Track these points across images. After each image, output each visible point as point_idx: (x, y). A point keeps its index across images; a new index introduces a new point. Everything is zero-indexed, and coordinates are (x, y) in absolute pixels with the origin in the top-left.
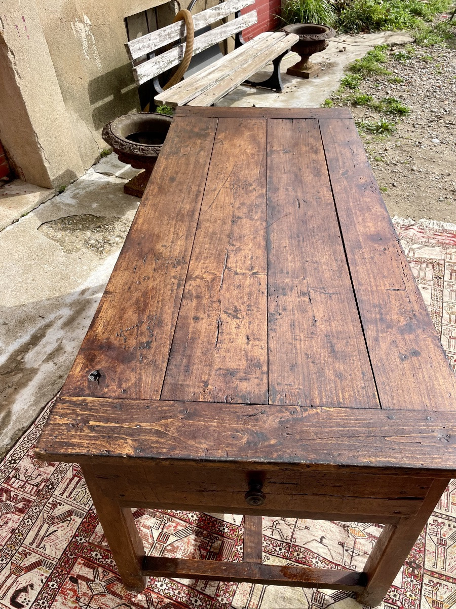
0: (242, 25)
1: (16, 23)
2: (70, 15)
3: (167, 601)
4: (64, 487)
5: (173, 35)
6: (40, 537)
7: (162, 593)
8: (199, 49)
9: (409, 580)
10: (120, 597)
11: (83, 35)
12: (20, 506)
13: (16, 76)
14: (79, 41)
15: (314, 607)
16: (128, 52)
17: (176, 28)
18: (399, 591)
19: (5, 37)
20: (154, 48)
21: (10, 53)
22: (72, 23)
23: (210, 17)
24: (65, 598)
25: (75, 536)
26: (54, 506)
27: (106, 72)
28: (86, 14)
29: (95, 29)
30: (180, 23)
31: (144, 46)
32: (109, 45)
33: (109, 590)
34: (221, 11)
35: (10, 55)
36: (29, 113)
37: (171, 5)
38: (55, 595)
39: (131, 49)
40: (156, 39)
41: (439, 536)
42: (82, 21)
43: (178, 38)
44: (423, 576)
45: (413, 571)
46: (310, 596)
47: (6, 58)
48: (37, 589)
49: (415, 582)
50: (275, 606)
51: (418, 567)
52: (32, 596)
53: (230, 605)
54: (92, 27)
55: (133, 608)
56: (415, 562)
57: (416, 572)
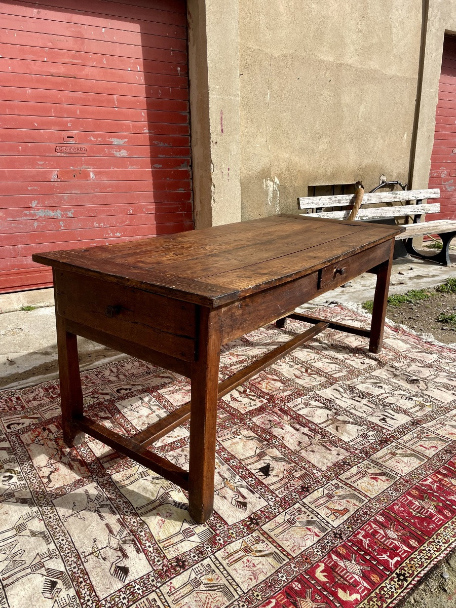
0: (420, 210)
1: (223, 170)
2: (265, 174)
3: (79, 457)
5: (343, 201)
7: (80, 453)
8: (367, 216)
9: (242, 527)
10: (58, 445)
11: (271, 189)
12: (54, 397)
13: (213, 200)
14: (267, 191)
15: (158, 501)
16: (299, 203)
17: (347, 198)
18: (225, 526)
19: (212, 176)
20: (321, 206)
21: (213, 186)
22: (264, 180)
23: (385, 197)
24: (32, 434)
28: (278, 177)
29: (282, 188)
30: (352, 195)
31: (313, 203)
33: (56, 441)
34: (399, 195)
38: (29, 431)
39: (301, 202)
40: (326, 200)
41: (293, 517)
42: (272, 181)
43: (348, 204)
44: (255, 530)
45: (250, 524)
46: (160, 494)
47: (210, 189)
48: (25, 425)
49: (245, 530)
50: (136, 490)
51: (257, 524)
52: (21, 426)
53: (110, 475)
54: (279, 186)
55: (59, 452)
56: (256, 520)
57: (252, 526)
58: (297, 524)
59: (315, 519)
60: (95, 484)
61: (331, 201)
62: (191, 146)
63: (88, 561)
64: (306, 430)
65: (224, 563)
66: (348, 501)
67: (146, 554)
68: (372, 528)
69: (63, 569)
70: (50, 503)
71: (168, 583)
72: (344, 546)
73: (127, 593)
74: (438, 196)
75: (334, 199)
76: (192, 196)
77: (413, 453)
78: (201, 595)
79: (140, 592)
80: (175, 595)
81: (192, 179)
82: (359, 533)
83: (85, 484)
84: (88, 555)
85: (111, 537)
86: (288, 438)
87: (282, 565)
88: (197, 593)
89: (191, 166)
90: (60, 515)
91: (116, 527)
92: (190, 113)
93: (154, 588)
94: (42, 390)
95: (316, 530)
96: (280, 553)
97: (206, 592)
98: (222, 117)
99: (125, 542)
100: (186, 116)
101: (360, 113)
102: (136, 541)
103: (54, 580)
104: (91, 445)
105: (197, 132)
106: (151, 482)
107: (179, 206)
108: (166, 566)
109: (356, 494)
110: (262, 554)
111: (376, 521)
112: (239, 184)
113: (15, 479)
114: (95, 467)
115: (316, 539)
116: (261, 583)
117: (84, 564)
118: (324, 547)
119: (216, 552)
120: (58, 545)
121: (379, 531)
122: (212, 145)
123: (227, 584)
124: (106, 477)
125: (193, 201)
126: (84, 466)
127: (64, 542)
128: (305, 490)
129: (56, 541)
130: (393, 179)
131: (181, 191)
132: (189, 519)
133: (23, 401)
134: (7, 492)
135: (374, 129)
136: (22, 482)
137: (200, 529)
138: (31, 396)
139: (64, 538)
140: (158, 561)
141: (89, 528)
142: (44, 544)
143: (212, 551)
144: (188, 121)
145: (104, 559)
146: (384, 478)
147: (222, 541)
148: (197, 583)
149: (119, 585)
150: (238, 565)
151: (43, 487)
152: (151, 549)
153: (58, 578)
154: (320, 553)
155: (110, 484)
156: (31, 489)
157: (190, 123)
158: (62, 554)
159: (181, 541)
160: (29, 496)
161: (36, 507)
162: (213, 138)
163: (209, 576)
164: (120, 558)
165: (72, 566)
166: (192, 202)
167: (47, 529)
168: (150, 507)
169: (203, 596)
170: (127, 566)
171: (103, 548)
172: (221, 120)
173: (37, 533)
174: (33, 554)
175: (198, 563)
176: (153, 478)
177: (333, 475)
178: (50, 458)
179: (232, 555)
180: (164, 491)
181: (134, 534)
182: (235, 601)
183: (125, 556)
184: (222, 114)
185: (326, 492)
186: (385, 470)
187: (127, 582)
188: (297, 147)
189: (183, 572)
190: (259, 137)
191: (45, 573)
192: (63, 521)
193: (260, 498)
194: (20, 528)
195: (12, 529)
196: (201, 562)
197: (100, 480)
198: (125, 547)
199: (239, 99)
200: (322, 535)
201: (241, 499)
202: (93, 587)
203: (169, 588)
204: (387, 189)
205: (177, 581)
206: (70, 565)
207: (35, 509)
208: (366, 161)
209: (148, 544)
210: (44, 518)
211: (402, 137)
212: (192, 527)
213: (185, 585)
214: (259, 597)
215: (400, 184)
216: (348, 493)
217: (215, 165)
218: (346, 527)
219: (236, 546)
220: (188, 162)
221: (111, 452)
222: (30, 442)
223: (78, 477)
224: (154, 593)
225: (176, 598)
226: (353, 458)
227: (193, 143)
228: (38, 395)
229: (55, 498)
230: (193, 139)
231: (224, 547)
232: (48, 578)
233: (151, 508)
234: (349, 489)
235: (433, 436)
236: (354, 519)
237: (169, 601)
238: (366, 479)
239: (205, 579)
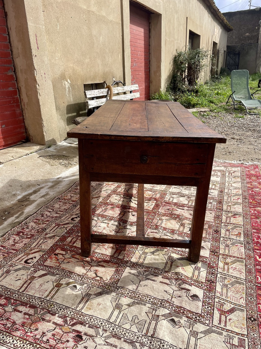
0: (133, 96)
1: (42, 74)
2: (63, 77)
3: (100, 260)
4: (51, 229)
5: (104, 93)
6: (39, 244)
7: (98, 258)
9: (213, 256)
10: (78, 259)
11: (67, 86)
12: (29, 236)
13: (39, 95)
14: (65, 88)
15: (169, 261)
16: (85, 95)
17: (105, 91)
18: (208, 259)
19: (37, 78)
20: (96, 96)
21: (37, 85)
22: (63, 81)
23: (120, 90)
24: (51, 260)
25: (57, 242)
26: (47, 234)
27: (74, 103)
28: (69, 79)
29: (72, 85)
30: (107, 89)
31: (92, 94)
32: (77, 93)
33: (73, 257)
34: (124, 89)
35: (37, 86)
36: (41, 110)
37: (103, 84)
38: (47, 259)
39: (86, 94)
40: (97, 92)
41: (225, 244)
42: (67, 81)
43: (106, 94)
44: (219, 255)
46: (167, 258)
47: (35, 87)
48: (38, 258)
49: (215, 257)
50: (151, 262)
51: (216, 252)
52: (35, 260)
53: (130, 261)
54: (71, 84)
55: (84, 262)
56: (215, 251)
57: (216, 254)
58: (230, 246)
59: (234, 241)
60: (128, 268)
61: (99, 93)
62: (12, 58)
63: (174, 302)
64: (186, 208)
65: (225, 272)
66: (237, 229)
67: (194, 285)
68: (256, 235)
69: (169, 312)
70: (118, 287)
71: (216, 291)
72: (255, 246)
73: (207, 305)
74: (137, 88)
75: (100, 91)
76: (18, 93)
77: (235, 203)
78: (232, 289)
79: (210, 301)
80: (224, 295)
81: (16, 80)
82: (254, 239)
83: (124, 270)
84: (172, 299)
85: (171, 286)
86: (184, 214)
87: (245, 263)
88: (230, 289)
89: (14, 72)
90: (132, 290)
91: (167, 281)
92: (9, 34)
93: (214, 297)
94: (15, 236)
95: (239, 245)
96: (238, 260)
97: (232, 287)
98: (36, 39)
99: (180, 285)
100: (6, 37)
101: (101, 41)
102: (185, 282)
103: (170, 318)
104: (96, 251)
105: (18, 49)
106: (154, 255)
107: (11, 100)
108: (208, 285)
109: (236, 226)
110: (233, 262)
111: (254, 232)
112: (51, 83)
113: (78, 287)
114: (115, 260)
115: (243, 248)
116: (246, 273)
117: (174, 304)
118: (249, 250)
119: (218, 270)
120: (151, 303)
121: (259, 235)
122: (33, 57)
123: (236, 280)
124: (129, 262)
125: (20, 96)
126: (109, 263)
127: (152, 300)
128: (217, 232)
129: (147, 302)
130: (118, 80)
131: (11, 89)
132: (191, 263)
133: (8, 246)
134: (84, 294)
135: (107, 51)
136: (86, 285)
137: (199, 264)
138: (11, 242)
139: (149, 298)
140: (202, 285)
141: (154, 288)
142: (143, 306)
143: (216, 271)
144: (8, 40)
145: (180, 297)
146: (237, 216)
147: (214, 265)
148: (226, 286)
149: (200, 304)
150: (231, 271)
151: (102, 282)
152: (193, 282)
153: (171, 317)
154: (250, 252)
155: (134, 265)
156: (97, 286)
157: (10, 42)
158: (159, 305)
159: (199, 273)
160: (100, 290)
161: (113, 293)
162: (34, 52)
163: (226, 281)
164: (187, 293)
165: (171, 308)
166: (19, 97)
167: (134, 299)
168: (169, 265)
169: (233, 289)
170: (194, 294)
171: (173, 293)
172: (37, 41)
173: (131, 304)
174: (143, 314)
175: (216, 278)
176: (153, 253)
177: (219, 222)
178: (84, 267)
179: (224, 268)
180: (167, 256)
181: (179, 279)
182: (246, 284)
183: (189, 290)
184: (36, 36)
185: (225, 229)
186: (235, 213)
187: (202, 300)
188: (76, 60)
189: (216, 284)
190: (57, 53)
191: (164, 318)
192: (137, 292)
193: (205, 242)
194: (118, 307)
195: (114, 310)
196: (217, 277)
197: (128, 265)
198: (183, 286)
199: (44, 27)
200: (243, 245)
202: (190, 311)
203: (218, 293)
204: (116, 85)
205: (218, 288)
206: (169, 307)
207: (114, 294)
208: (107, 69)
209: (190, 281)
210: (126, 295)
211: (118, 56)
212: (196, 265)
213: (222, 289)
214: (252, 278)
215: (121, 83)
216: (233, 226)
217: (37, 71)
218: (247, 239)
219: (221, 265)
220: (12, 69)
221: (114, 250)
222: (58, 264)
223: (114, 269)
224: (215, 298)
225: (225, 295)
226: (218, 213)
227: (15, 56)
228: (15, 240)
229: (117, 284)
230: (14, 53)
231: (218, 267)
232: (167, 319)
233: (169, 266)
234: (231, 225)
235: (233, 195)
236: (246, 235)
237: (225, 298)
238: (232, 219)
239: (226, 282)
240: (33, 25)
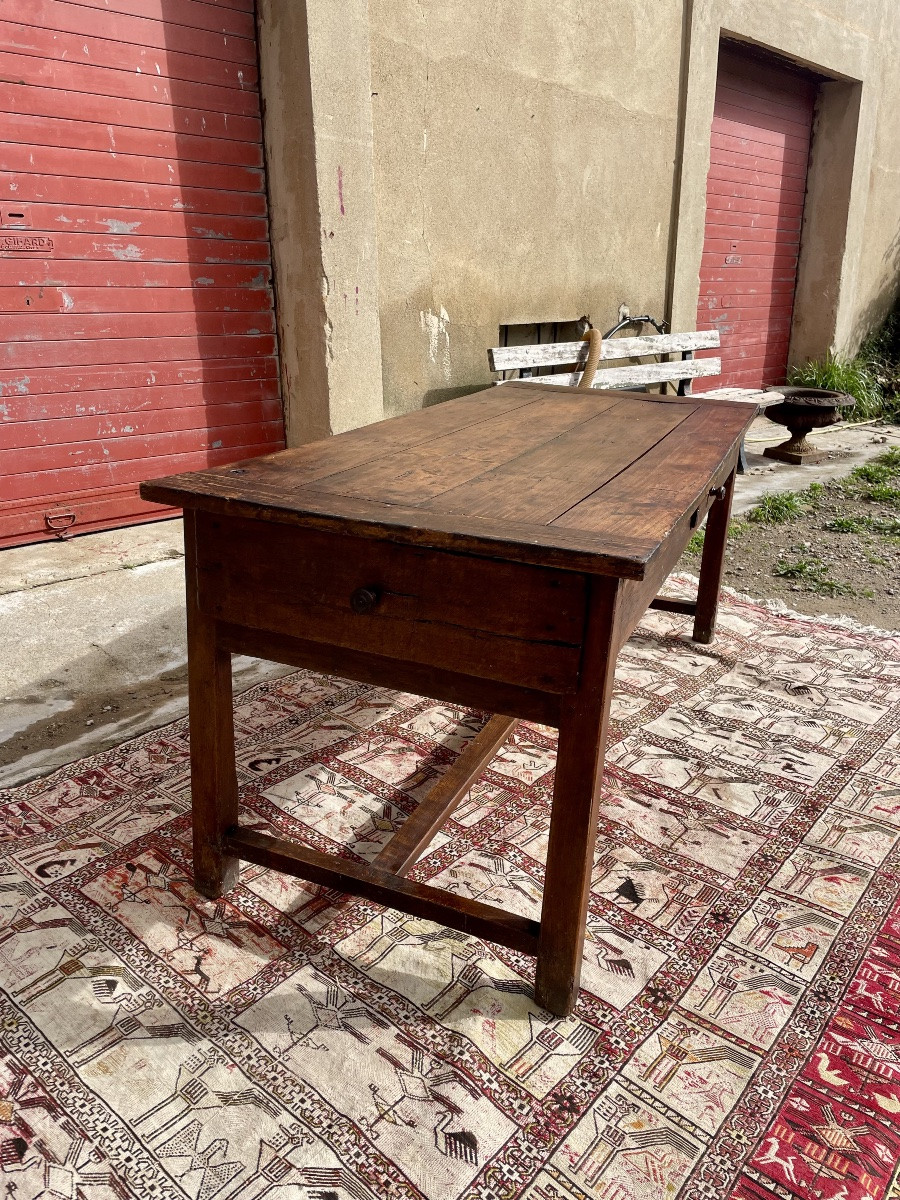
0: (690, 371)
1: (346, 293)
2: (423, 302)
3: (243, 918)
4: (174, 783)
5: (567, 356)
6: (113, 823)
7: (241, 909)
8: (606, 384)
9: (642, 1010)
10: (182, 899)
11: (435, 331)
12: (108, 793)
13: (328, 355)
14: (428, 336)
15: (459, 985)
16: (491, 360)
17: (574, 348)
18: (614, 1013)
19: (327, 304)
20: (531, 365)
21: (328, 325)
22: (422, 313)
23: (635, 347)
24: (108, 881)
25: (161, 828)
26: (151, 797)
27: (455, 385)
28: (445, 307)
29: (454, 329)
30: (581, 343)
31: (516, 359)
32: (469, 353)
33: (172, 888)
34: (654, 343)
35: (327, 327)
36: (331, 403)
37: (579, 327)
38: (98, 875)
39: (495, 356)
40: (538, 353)
41: (725, 974)
42: (437, 314)
43: (574, 361)
44: (670, 1012)
45: (655, 1002)
46: (458, 970)
47: (321, 330)
48: (79, 865)
49: (651, 1015)
50: (400, 969)
51: (668, 999)
52: (68, 870)
53: (332, 946)
54: (449, 325)
55: (193, 913)
56: (663, 991)
57: (660, 1004)
58: (740, 986)
59: (768, 971)
60: (310, 970)
61: (547, 355)
62: (270, 241)
63: (378, 1136)
64: (663, 803)
65: (648, 1085)
66: (809, 929)
67: (491, 1098)
68: (874, 972)
69: (336, 1164)
70: (232, 1026)
71: (562, 1147)
72: (843, 1013)
73: (492, 1186)
74: (716, 343)
75: (551, 350)
76: (276, 346)
77: (871, 823)
78: (633, 1158)
79: (515, 1176)
80: (585, 1169)
81: (275, 308)
82: (857, 985)
83: (288, 974)
84: (376, 1122)
85: (404, 1077)
86: (638, 823)
87: (754, 1069)
88: (623, 1155)
89: (272, 282)
90: (270, 1049)
91: (404, 1054)
92: (266, 168)
93: (539, 1165)
94: (71, 783)
95: (780, 993)
96: (737, 1050)
97: (639, 1150)
98: (340, 181)
99: (438, 1080)
100: (257, 176)
101: (585, 184)
102: (463, 1074)
103: (327, 1190)
104: (253, 886)
105: (285, 212)
106: (424, 948)
107: (249, 366)
108: (542, 1115)
109: (815, 914)
110: (708, 1056)
111: (876, 959)
112: (376, 320)
113: (122, 988)
114: (289, 933)
115: (789, 1010)
116: (732, 1112)
117: (374, 1142)
118: (809, 1023)
119: (622, 1068)
120: (297, 1113)
121: (890, 975)
122: (323, 238)
123: (673, 1127)
124: (326, 952)
125: (279, 355)
126: (263, 935)
127: (308, 1105)
128: (722, 919)
129: (289, 1107)
130: (640, 313)
131: (254, 334)
132: (537, 1011)
133: (37, 811)
134: (120, 1017)
135: (608, 214)
136: (145, 990)
137: (567, 1027)
138: (52, 798)
139: (302, 1095)
140: (521, 1107)
141: (346, 1064)
142: (267, 1117)
143: (615, 1068)
144: (263, 187)
145: (411, 1124)
146: (848, 877)
147: (622, 1045)
148: (616, 1137)
149: (468, 1173)
150: (675, 1085)
151: (198, 995)
152: (495, 1086)
153: (334, 1185)
154: (807, 1035)
155: (337, 966)
156: (174, 1003)
157: (267, 192)
158: (317, 1131)
159: (545, 1058)
160: (174, 1019)
161: (205, 1041)
162: (326, 223)
163: (632, 1118)
164: (445, 1117)
165: (352, 1153)
166: (277, 358)
167: (255, 1083)
168: (450, 999)
169: (638, 1159)
170: (467, 1130)
171: (397, 1103)
172: (340, 188)
173: (236, 1097)
174: (251, 1144)
175: (598, 1096)
176: (425, 939)
177: (755, 883)
178: (180, 929)
179: (655, 1068)
180: (464, 964)
181: (449, 1060)
182: (702, 1156)
183: (455, 1109)
184: (340, 174)
185: (760, 918)
186: (843, 862)
187: (482, 1163)
188: (479, 247)
189: (579, 1120)
190: (410, 226)
191: (303, 1180)
192: (281, 1059)
193: (648, 948)
194: (191, 1093)
195: (174, 1097)
196: (605, 1094)
197: (317, 959)
198: (445, 1090)
199: (371, 144)
200: (794, 999)
201: (613, 956)
202: (415, 1187)
203: (566, 1157)
204: (632, 331)
205: (579, 1139)
206: (347, 1150)
207: (205, 1045)
208: (597, 277)
209: (486, 1077)
210: (237, 1060)
211: (653, 232)
212: (551, 1026)
213: (594, 1145)
214: (744, 1140)
215: (652, 322)
216: (800, 913)
217: (331, 280)
218: (828, 977)
219: (651, 1049)
220: (266, 274)
221: (308, 898)
222: (114, 900)
223: (264, 962)
224: (543, 1173)
225: (590, 1174)
226: (774, 847)
227: (276, 234)
228: (66, 794)
229: (238, 1014)
230: (276, 225)
231: (633, 1054)
232: (312, 1189)
233: (452, 1000)
234: (798, 906)
235: (887, 788)
236: (835, 961)
237: (580, 1184)
238: (819, 882)
239: (626, 1125)
240: (333, 138)
